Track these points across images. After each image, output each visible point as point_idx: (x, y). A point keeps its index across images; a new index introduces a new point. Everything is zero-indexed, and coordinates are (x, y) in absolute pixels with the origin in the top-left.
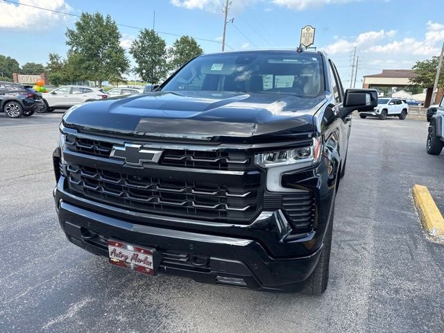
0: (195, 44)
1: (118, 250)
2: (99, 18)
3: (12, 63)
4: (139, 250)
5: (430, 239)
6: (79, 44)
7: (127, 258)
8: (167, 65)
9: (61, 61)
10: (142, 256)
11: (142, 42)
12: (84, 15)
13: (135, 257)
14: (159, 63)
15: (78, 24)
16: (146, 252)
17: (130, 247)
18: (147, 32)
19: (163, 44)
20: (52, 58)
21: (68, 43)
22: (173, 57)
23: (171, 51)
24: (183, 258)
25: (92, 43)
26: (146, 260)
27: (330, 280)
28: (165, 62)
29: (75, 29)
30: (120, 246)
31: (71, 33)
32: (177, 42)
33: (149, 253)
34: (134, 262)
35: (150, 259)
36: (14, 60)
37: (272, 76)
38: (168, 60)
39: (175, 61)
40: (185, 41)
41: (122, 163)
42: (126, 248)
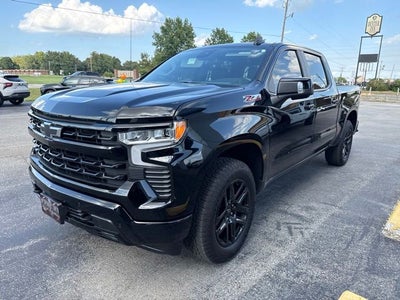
2: (179, 21)
3: (116, 62)
6: (162, 44)
9: (149, 59)
11: (214, 40)
12: (167, 21)
15: (162, 28)
18: (218, 31)
19: (231, 40)
20: (143, 57)
21: (154, 44)
25: (172, 43)
27: (241, 254)
29: (159, 32)
31: (157, 35)
32: (245, 38)
36: (117, 60)
40: (251, 36)
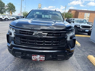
0: (13, 5)
1: (35, 57)
4: (41, 56)
5: (77, 46)
7: (37, 58)
8: (6, 9)
10: (42, 57)
13: (40, 58)
14: (3, 9)
16: (43, 56)
17: (39, 56)
19: (4, 4)
22: (7, 8)
23: (6, 6)
24: (51, 56)
26: (43, 58)
28: (5, 9)
30: (35, 56)
32: (8, 4)
33: (44, 56)
34: (39, 59)
35: (44, 58)
37: (44, 15)
38: (6, 8)
39: (8, 8)
40: (10, 4)
41: (37, 36)
42: (37, 56)
